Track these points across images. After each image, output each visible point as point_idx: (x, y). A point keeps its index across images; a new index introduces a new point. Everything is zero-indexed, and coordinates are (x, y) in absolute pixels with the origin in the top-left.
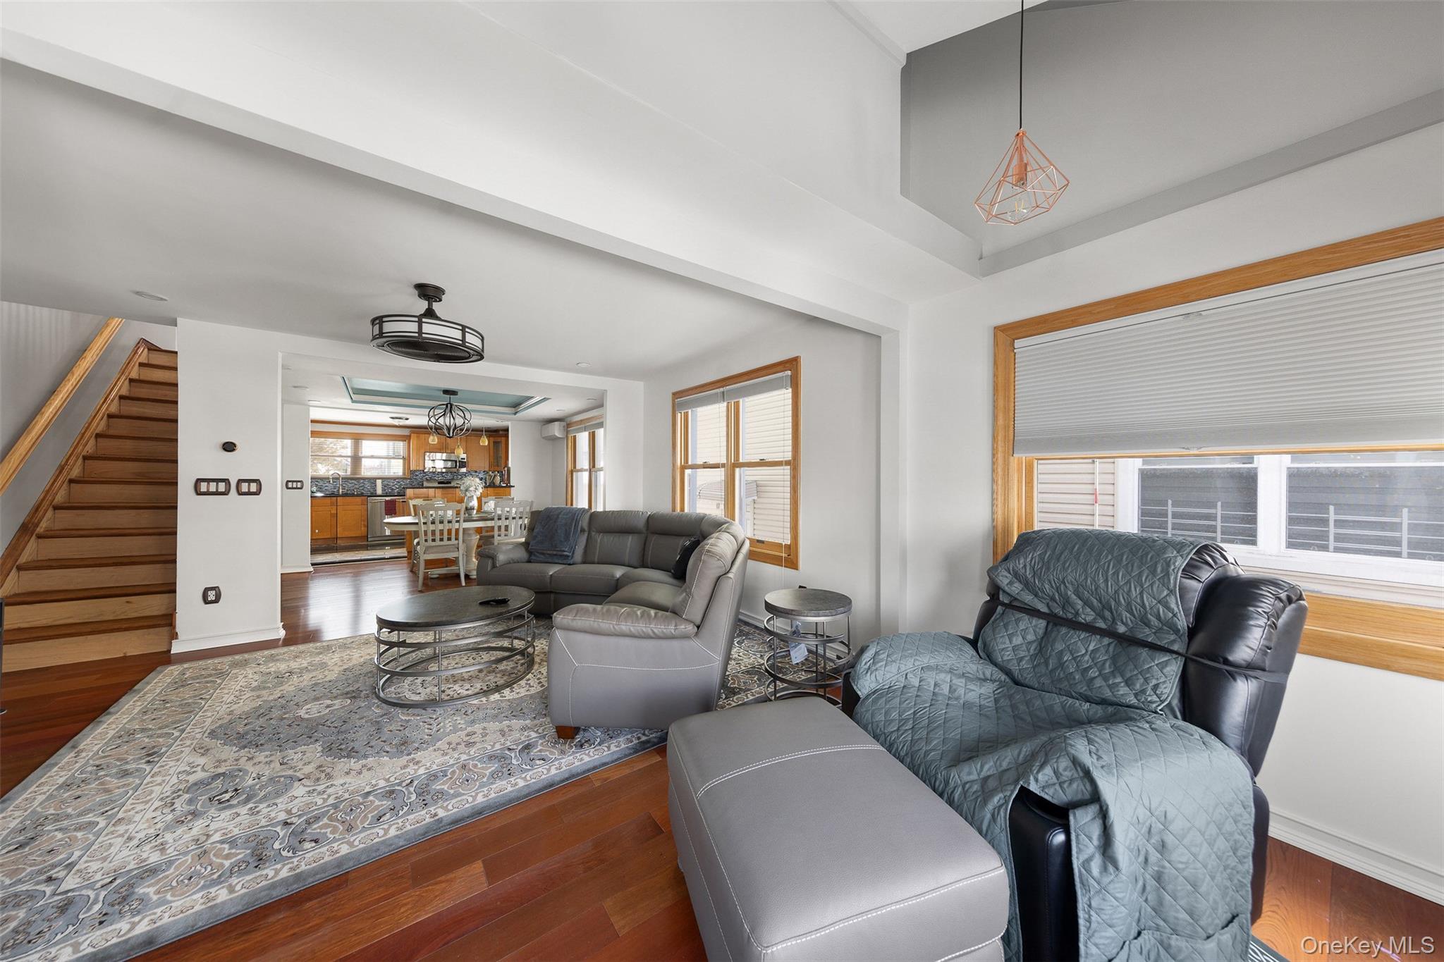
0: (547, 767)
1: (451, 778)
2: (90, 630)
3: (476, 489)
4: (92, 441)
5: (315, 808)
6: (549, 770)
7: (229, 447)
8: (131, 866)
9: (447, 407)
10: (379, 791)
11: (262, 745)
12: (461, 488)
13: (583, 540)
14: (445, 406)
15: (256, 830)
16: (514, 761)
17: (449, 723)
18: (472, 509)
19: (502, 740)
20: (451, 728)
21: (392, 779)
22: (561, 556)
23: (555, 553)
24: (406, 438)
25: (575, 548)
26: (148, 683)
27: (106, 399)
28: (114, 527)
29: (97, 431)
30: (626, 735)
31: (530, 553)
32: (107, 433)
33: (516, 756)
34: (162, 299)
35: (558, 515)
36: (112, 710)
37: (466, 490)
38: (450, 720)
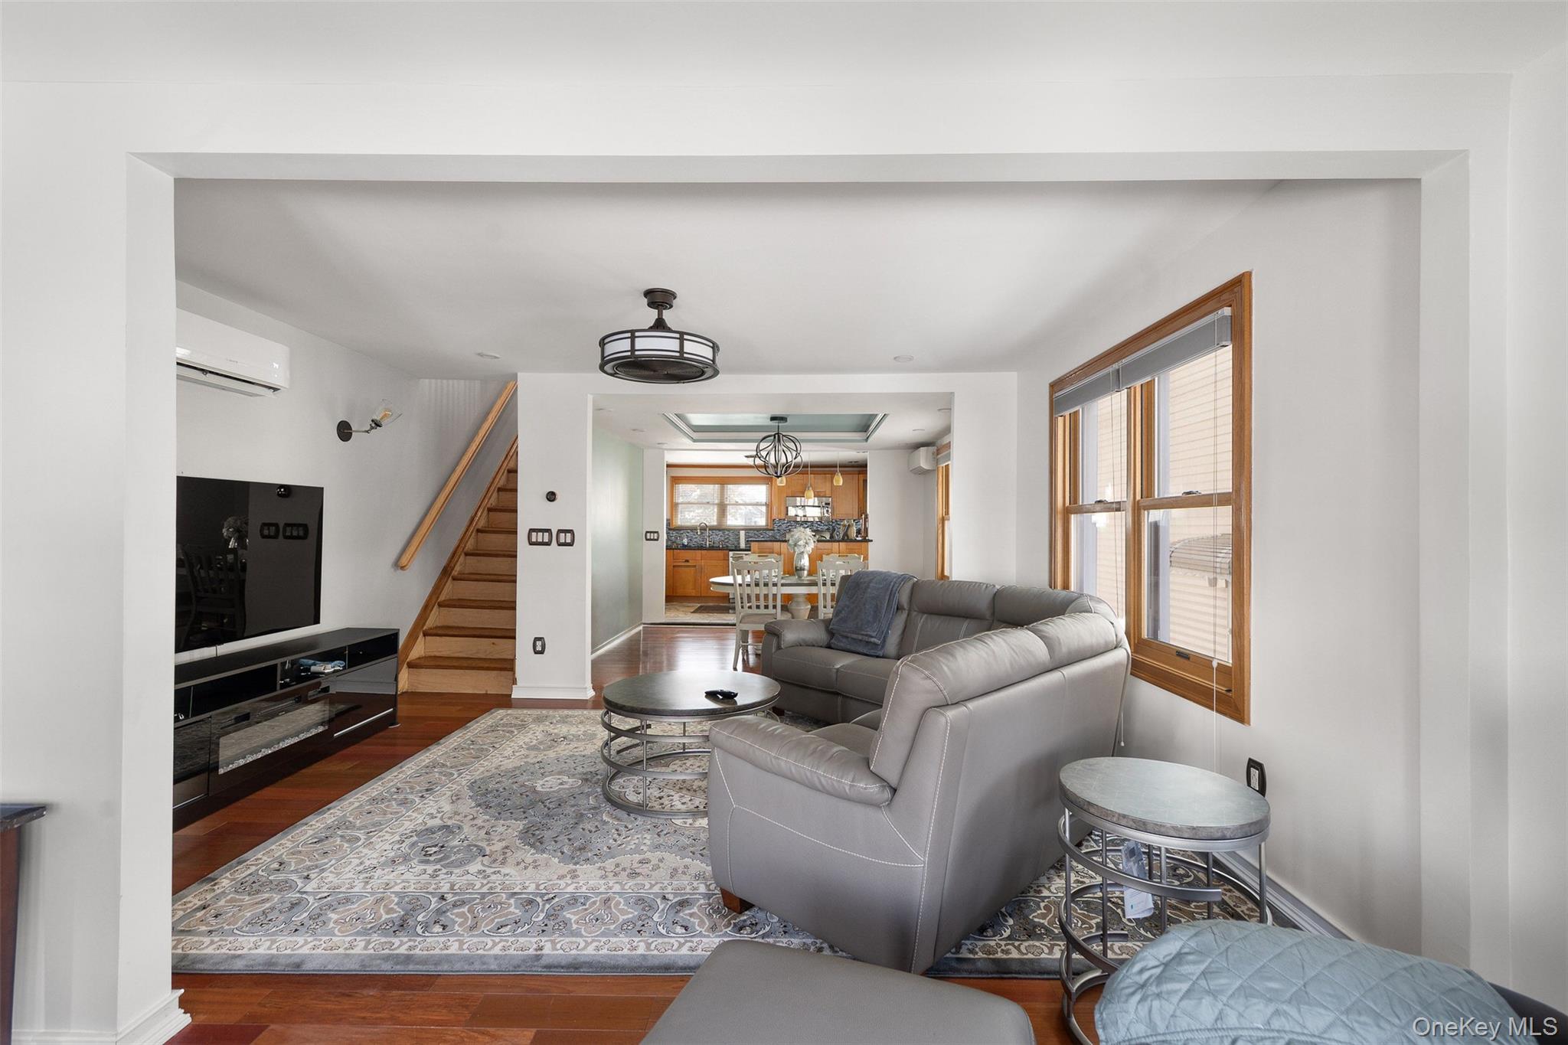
0: (682, 940)
1: (586, 910)
2: (466, 665)
3: (806, 543)
4: (495, 495)
5: (470, 891)
6: (681, 945)
7: (551, 497)
8: (343, 890)
9: (775, 438)
10: (524, 896)
11: (491, 807)
12: (790, 542)
13: (900, 621)
14: (772, 438)
15: (422, 894)
16: (656, 918)
17: (640, 837)
18: (802, 569)
19: (666, 882)
20: (633, 847)
21: (542, 887)
22: (868, 643)
23: (860, 637)
24: (768, 480)
25: (887, 633)
26: (477, 722)
27: (507, 456)
28: (491, 572)
29: (499, 486)
30: (808, 937)
31: (831, 634)
32: (507, 487)
33: (663, 910)
34: (496, 357)
35: (870, 581)
36: (442, 741)
37: (795, 545)
38: (639, 836)
